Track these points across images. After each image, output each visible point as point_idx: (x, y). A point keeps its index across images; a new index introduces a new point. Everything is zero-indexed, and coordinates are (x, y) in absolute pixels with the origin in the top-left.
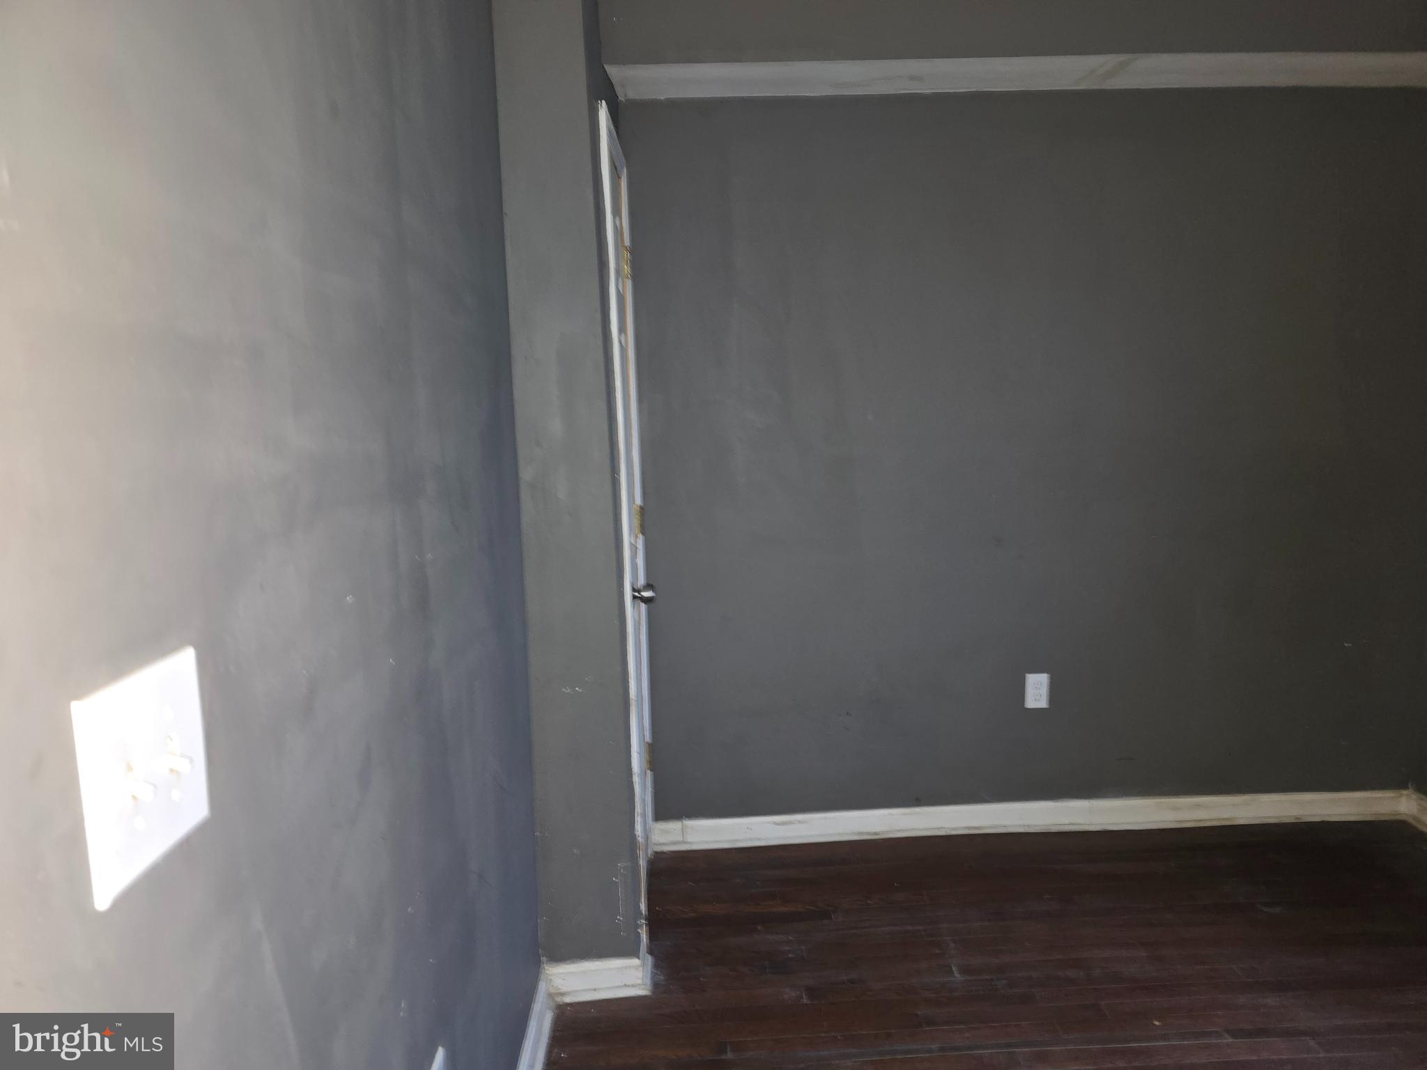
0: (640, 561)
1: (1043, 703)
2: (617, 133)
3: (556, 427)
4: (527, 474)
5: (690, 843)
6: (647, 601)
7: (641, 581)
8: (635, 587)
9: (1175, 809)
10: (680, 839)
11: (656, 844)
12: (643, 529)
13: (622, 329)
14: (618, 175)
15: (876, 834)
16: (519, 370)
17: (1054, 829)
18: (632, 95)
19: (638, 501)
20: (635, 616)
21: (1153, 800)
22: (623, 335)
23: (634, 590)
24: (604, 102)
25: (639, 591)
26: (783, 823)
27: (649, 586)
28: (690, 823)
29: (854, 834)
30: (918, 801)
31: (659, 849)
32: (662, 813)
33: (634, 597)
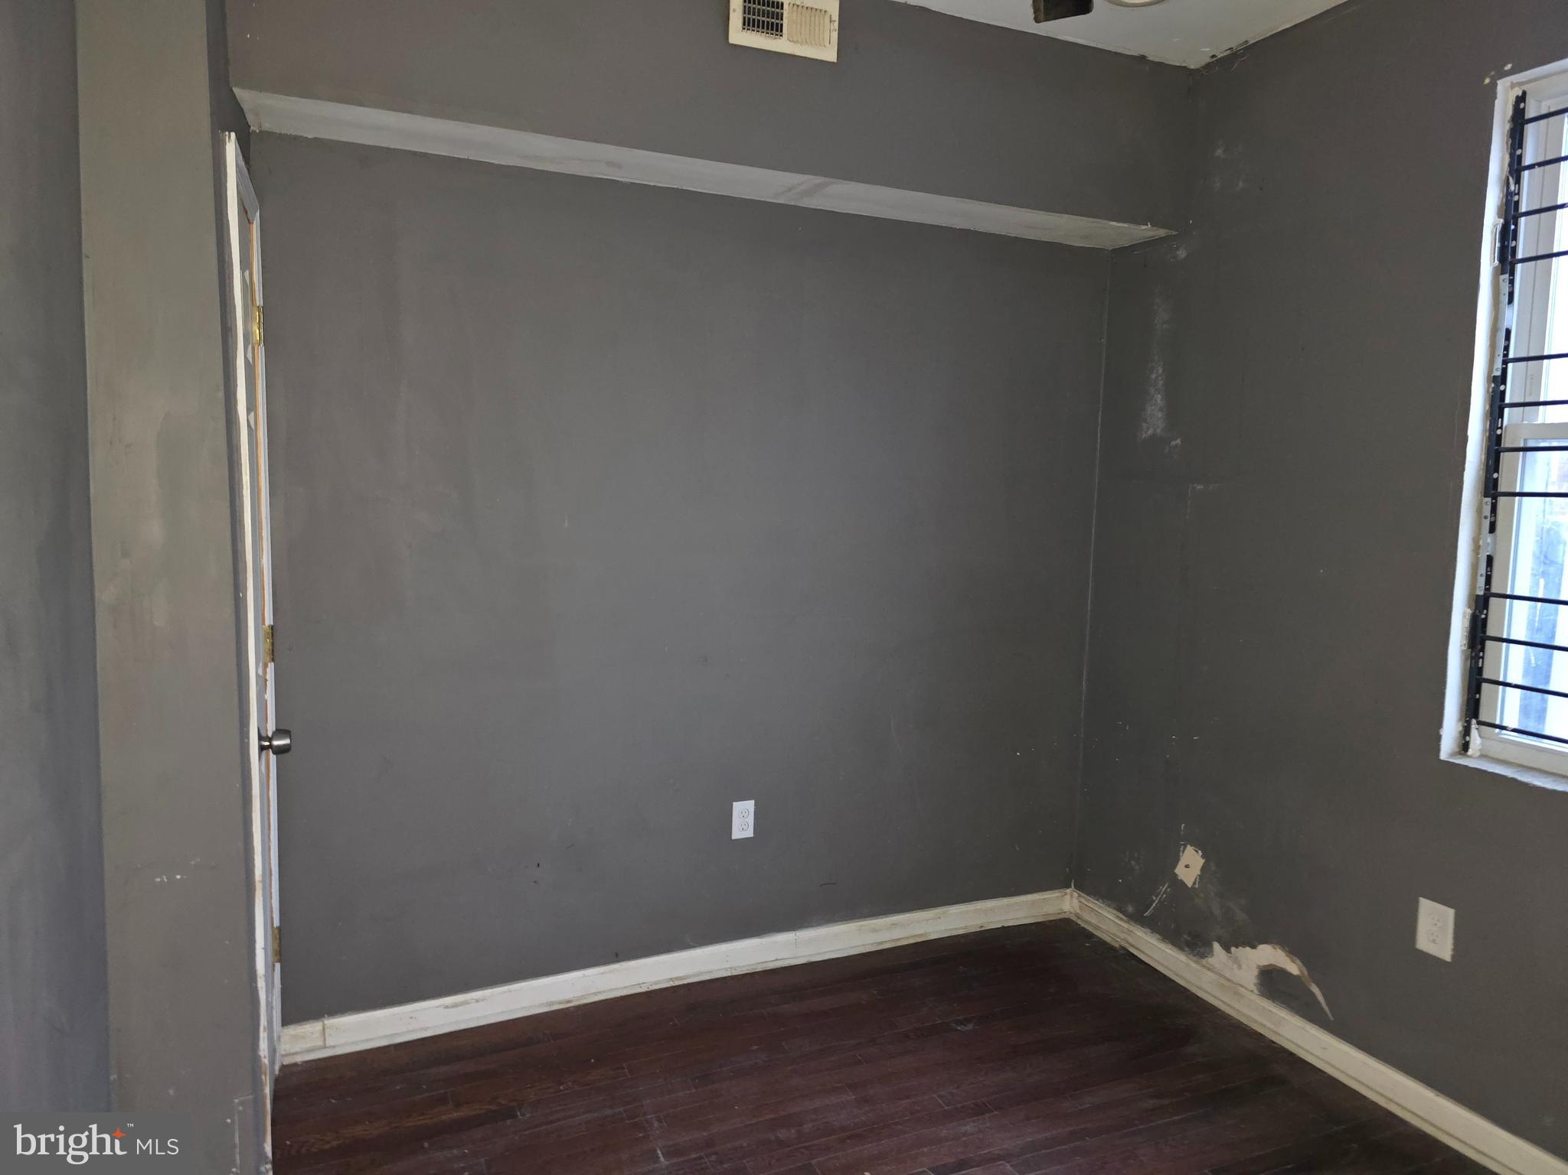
0: (270, 696)
1: (749, 833)
2: (248, 170)
3: (154, 531)
4: (106, 595)
5: (334, 1047)
6: (279, 751)
7: (271, 727)
8: (264, 734)
9: (875, 931)
10: (320, 1043)
11: (286, 1055)
12: (273, 655)
13: (251, 407)
14: (249, 220)
15: (569, 1001)
16: (98, 458)
17: (759, 969)
18: (267, 126)
19: (269, 620)
20: (261, 770)
21: (856, 924)
22: (252, 414)
23: (261, 738)
24: (233, 135)
25: (270, 740)
26: (455, 1006)
27: (280, 732)
28: (332, 1022)
29: (542, 1005)
30: (617, 957)
31: (287, 1061)
32: (292, 1015)
33: (262, 748)
